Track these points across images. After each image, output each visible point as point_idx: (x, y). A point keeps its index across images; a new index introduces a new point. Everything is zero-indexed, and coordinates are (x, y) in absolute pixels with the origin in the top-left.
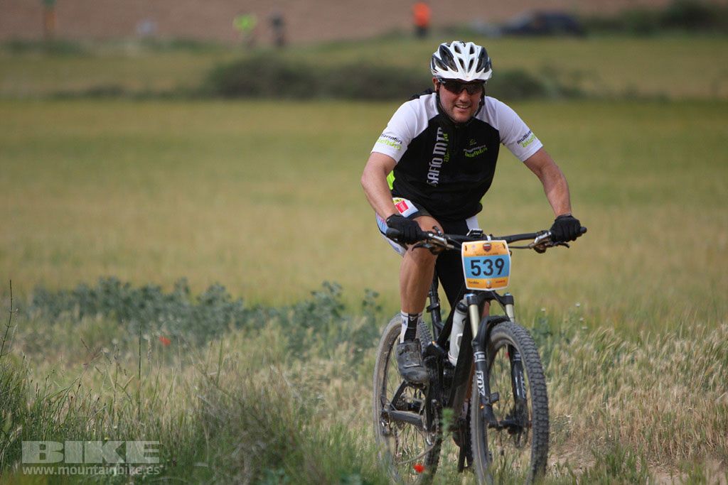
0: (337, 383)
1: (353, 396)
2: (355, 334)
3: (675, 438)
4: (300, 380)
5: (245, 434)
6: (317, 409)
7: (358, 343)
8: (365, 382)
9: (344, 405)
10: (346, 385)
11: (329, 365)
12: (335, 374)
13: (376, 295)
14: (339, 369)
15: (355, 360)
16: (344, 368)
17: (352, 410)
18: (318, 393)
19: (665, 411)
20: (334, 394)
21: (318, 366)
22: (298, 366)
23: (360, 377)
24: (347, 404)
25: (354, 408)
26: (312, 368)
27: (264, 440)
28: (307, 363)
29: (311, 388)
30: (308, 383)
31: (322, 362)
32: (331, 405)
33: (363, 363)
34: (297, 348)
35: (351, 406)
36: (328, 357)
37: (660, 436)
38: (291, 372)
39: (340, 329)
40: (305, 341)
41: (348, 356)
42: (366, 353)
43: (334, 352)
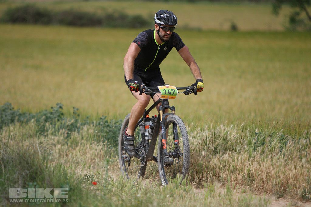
0: (59, 146)
1: (66, 152)
2: (68, 126)
3: (202, 173)
4: (43, 145)
5: (19, 167)
6: (50, 157)
7: (69, 130)
8: (71, 146)
9: (62, 156)
10: (63, 147)
11: (56, 139)
12: (58, 142)
13: (77, 109)
14: (60, 141)
15: (67, 137)
16: (62, 140)
17: (65, 158)
18: (51, 150)
19: (199, 162)
20: (57, 151)
21: (51, 139)
22: (42, 139)
23: (69, 144)
24: (63, 156)
25: (66, 157)
26: (48, 139)
27: (28, 170)
28: (46, 138)
29: (48, 148)
30: (47, 146)
31: (53, 137)
32: (57, 156)
33: (70, 138)
34: (42, 131)
35: (65, 156)
36: (55, 135)
37: (196, 172)
38: (39, 141)
39: (61, 123)
40: (46, 129)
41: (64, 135)
42: (72, 134)
43: (58, 133)
